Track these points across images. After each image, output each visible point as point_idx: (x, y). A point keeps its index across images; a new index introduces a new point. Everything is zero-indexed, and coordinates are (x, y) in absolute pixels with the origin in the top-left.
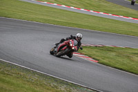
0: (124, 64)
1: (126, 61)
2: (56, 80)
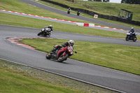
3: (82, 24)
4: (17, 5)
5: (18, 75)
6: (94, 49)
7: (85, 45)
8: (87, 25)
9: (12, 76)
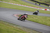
0: (31, 20)
1: (32, 19)
2: (13, 24)
3: (44, 9)
4: (18, 1)
5: (18, 29)
6: (49, 20)
7: (45, 18)
8: (46, 10)
9: (15, 30)
